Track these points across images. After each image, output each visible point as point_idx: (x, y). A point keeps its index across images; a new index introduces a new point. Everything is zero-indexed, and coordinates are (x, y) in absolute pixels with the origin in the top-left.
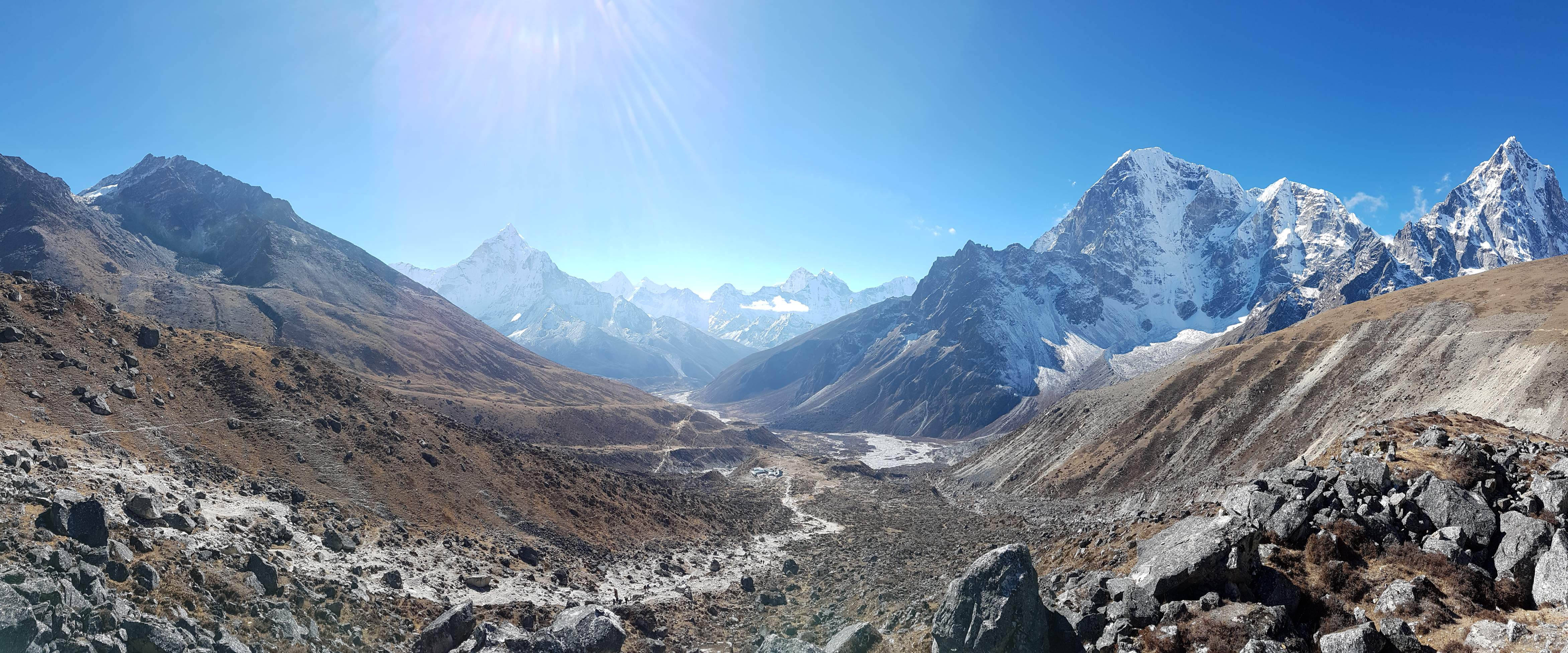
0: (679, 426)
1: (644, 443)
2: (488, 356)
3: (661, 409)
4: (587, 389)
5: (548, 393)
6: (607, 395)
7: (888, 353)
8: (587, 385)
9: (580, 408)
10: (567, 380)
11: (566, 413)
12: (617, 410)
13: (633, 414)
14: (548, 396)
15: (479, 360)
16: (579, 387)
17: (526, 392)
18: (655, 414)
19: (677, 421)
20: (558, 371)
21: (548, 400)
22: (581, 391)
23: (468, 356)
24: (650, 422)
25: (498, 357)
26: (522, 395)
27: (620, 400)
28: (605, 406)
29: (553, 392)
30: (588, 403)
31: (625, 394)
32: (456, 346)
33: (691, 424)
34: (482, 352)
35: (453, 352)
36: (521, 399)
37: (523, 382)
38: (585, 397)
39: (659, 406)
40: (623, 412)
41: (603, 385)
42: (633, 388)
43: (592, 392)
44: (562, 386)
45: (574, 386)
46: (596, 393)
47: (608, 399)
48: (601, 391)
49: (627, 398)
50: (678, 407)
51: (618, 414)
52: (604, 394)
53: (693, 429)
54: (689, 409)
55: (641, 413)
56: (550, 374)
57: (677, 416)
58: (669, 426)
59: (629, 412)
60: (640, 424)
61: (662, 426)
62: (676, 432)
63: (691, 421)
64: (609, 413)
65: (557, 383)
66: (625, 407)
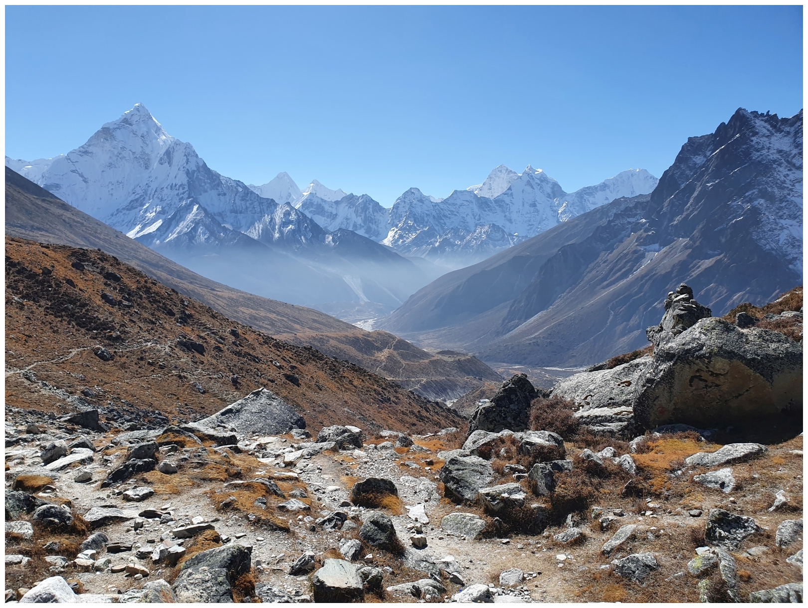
0: (383, 355)
8: (271, 311)
10: (246, 306)
19: (380, 350)
27: (312, 328)
28: (299, 336)
31: (315, 321)
33: (395, 353)
38: (273, 325)
40: (320, 341)
41: (288, 311)
42: (321, 314)
43: (278, 319)
44: (243, 313)
45: (257, 312)
46: (283, 320)
47: (297, 326)
48: (288, 318)
49: (317, 325)
50: (379, 334)
51: (316, 343)
52: (292, 321)
53: (399, 359)
54: (391, 337)
55: (341, 342)
56: (225, 298)
57: (378, 344)
58: (372, 355)
59: (328, 341)
60: (341, 353)
61: (366, 356)
62: (381, 362)
63: (394, 350)
64: (306, 342)
65: (236, 309)
66: (321, 335)
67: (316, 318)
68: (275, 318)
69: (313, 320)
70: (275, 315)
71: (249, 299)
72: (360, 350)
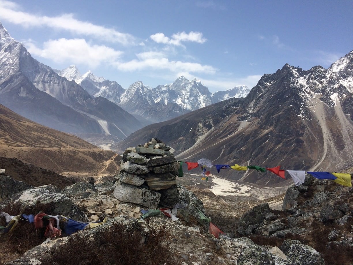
0: (107, 163)
1: (86, 172)
3: (97, 152)
4: (51, 138)
5: (24, 138)
6: (63, 142)
7: (229, 131)
8: (50, 135)
9: (47, 149)
10: (37, 131)
11: (37, 152)
12: (70, 151)
13: (80, 154)
14: (24, 141)
16: (45, 136)
17: (8, 137)
18: (94, 155)
19: (106, 160)
20: (31, 125)
21: (24, 143)
22: (47, 139)
24: (91, 160)
26: (5, 139)
27: (72, 146)
28: (63, 149)
29: (27, 138)
30: (52, 147)
31: (75, 142)
33: (114, 162)
36: (5, 142)
37: (5, 130)
38: (49, 142)
39: (96, 150)
40: (74, 153)
41: (61, 136)
42: (80, 139)
43: (54, 140)
44: (34, 135)
45: (42, 135)
46: (56, 140)
47: (64, 144)
48: (60, 140)
49: (76, 145)
50: (108, 151)
51: (71, 154)
52: (61, 141)
53: (116, 165)
54: (114, 153)
55: (86, 154)
56: (25, 126)
57: (106, 157)
58: (102, 162)
59: (78, 153)
60: (84, 160)
61: (98, 163)
62: (106, 166)
63: (114, 160)
64: (66, 153)
65: (30, 132)
66: (75, 150)
67: (76, 141)
68: (52, 139)
69: (74, 141)
70: (52, 137)
71: (40, 128)
72: (95, 159)
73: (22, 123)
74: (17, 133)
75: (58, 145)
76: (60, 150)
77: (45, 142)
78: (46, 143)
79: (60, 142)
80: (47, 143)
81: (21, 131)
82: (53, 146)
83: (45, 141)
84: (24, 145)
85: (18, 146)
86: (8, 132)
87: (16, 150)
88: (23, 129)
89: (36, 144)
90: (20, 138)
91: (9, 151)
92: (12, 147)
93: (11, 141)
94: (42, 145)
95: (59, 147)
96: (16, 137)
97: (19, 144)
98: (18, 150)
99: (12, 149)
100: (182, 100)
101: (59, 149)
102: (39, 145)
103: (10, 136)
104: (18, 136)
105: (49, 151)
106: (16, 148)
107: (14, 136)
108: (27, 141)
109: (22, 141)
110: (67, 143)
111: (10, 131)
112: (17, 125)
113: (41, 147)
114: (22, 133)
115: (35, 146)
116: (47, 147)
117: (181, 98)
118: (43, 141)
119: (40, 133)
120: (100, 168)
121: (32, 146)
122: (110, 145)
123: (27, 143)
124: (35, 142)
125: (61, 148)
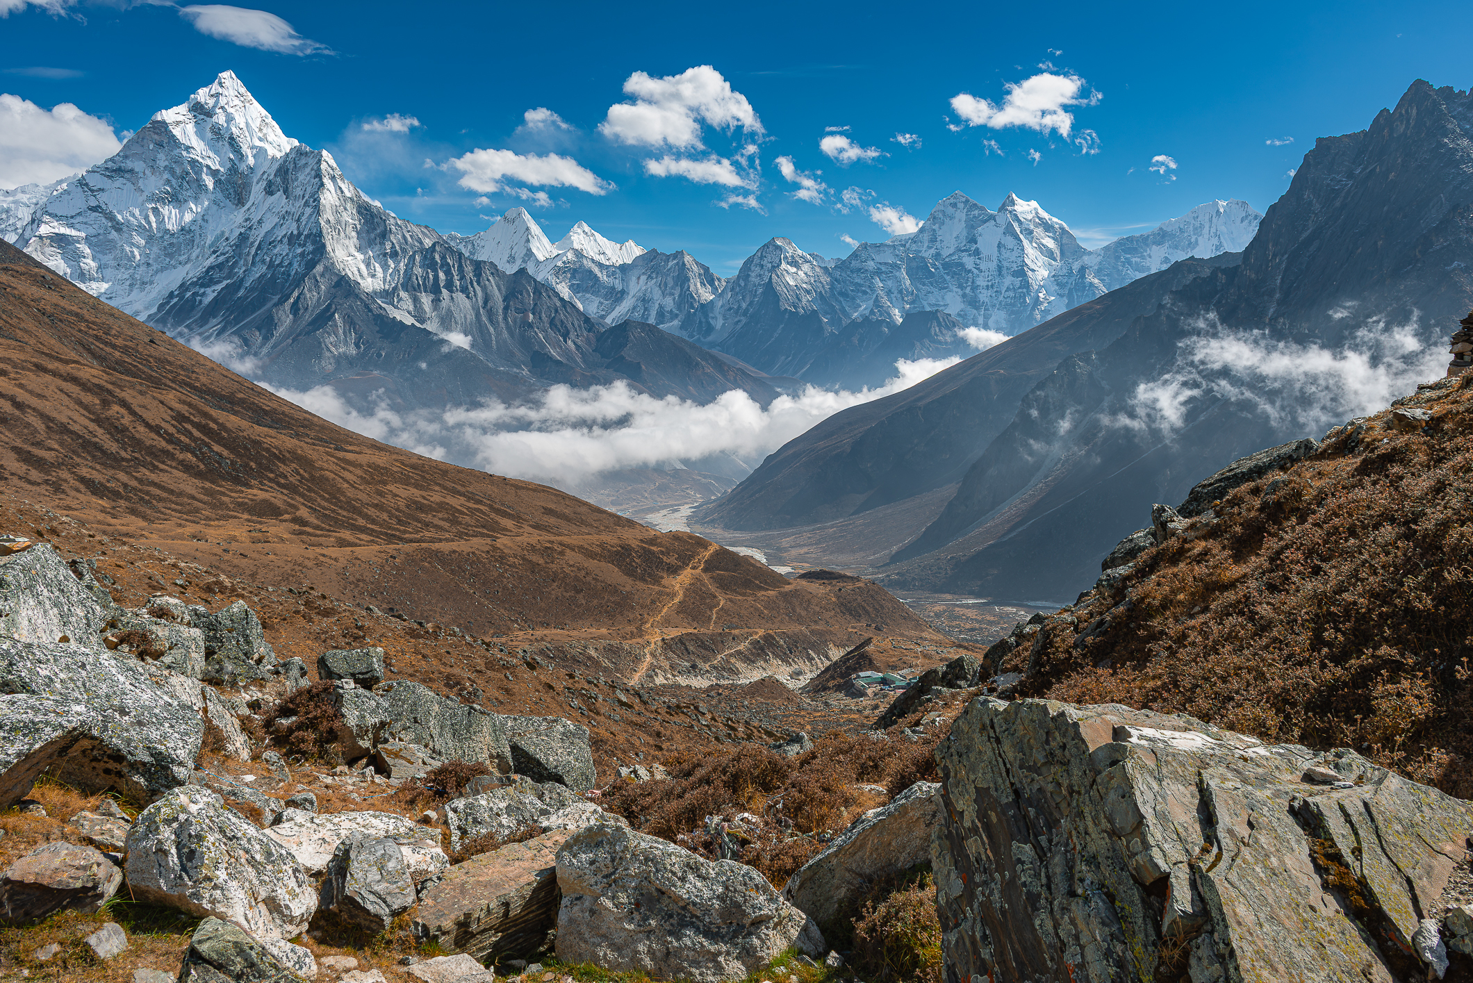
1: (598, 622)
2: (198, 426)
3: (634, 544)
4: (456, 502)
5: (360, 514)
6: (505, 514)
9: (445, 547)
11: (410, 559)
12: (533, 548)
13: (572, 557)
14: (361, 522)
15: (170, 439)
16: (436, 498)
17: (303, 512)
18: (621, 556)
19: (674, 570)
20: (381, 460)
21: (363, 530)
22: (442, 506)
23: (142, 429)
24: (612, 574)
25: (222, 427)
26: (296, 520)
27: (536, 527)
28: (503, 541)
29: (372, 512)
30: (463, 535)
31: (549, 512)
32: (105, 404)
33: (706, 578)
34: (180, 418)
35: (98, 421)
36: (294, 533)
37: (293, 489)
38: (454, 522)
39: (631, 538)
41: (494, 490)
42: (566, 497)
43: (469, 508)
44: (396, 495)
45: (424, 493)
46: (478, 509)
47: (507, 523)
48: (491, 507)
49: (552, 520)
50: (676, 537)
51: (535, 558)
52: (498, 511)
53: (712, 588)
54: (702, 544)
55: (591, 555)
56: (361, 466)
57: (672, 560)
58: (657, 581)
59: (562, 553)
60: (589, 579)
61: (640, 585)
62: (674, 595)
63: (705, 570)
64: (515, 556)
65: (380, 487)
66: (550, 542)
68: (462, 505)
69: (546, 508)
70: (463, 500)
71: (413, 467)
72: (630, 572)
73: (350, 456)
74: (334, 495)
75: (483, 527)
76: (495, 548)
77: (436, 521)
78: (442, 523)
79: (493, 515)
80: (446, 525)
81: (346, 485)
82: (467, 534)
83: (440, 515)
84: (363, 536)
85: (342, 543)
86: (302, 495)
87: (336, 560)
88: (355, 478)
89: (405, 532)
90: (345, 513)
91: (310, 564)
92: (318, 550)
93: (317, 527)
94: (429, 534)
95: (488, 536)
96: (334, 511)
97: (346, 535)
98: (341, 560)
99: (322, 558)
100: (964, 296)
101: (489, 541)
102: (417, 532)
103: (310, 508)
104: (341, 508)
105: (454, 552)
106: (334, 552)
107: (324, 508)
108: (373, 522)
109: (353, 525)
110: (517, 518)
111: (310, 490)
112: (334, 467)
113: (424, 541)
114: (351, 493)
115: (401, 539)
116: (447, 540)
117: (961, 286)
118: (428, 518)
119: (417, 486)
120: (652, 606)
121: (391, 539)
122: (686, 511)
123: (373, 530)
124: (400, 522)
125: (495, 539)
